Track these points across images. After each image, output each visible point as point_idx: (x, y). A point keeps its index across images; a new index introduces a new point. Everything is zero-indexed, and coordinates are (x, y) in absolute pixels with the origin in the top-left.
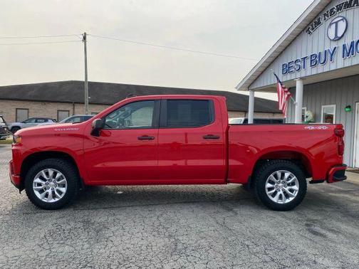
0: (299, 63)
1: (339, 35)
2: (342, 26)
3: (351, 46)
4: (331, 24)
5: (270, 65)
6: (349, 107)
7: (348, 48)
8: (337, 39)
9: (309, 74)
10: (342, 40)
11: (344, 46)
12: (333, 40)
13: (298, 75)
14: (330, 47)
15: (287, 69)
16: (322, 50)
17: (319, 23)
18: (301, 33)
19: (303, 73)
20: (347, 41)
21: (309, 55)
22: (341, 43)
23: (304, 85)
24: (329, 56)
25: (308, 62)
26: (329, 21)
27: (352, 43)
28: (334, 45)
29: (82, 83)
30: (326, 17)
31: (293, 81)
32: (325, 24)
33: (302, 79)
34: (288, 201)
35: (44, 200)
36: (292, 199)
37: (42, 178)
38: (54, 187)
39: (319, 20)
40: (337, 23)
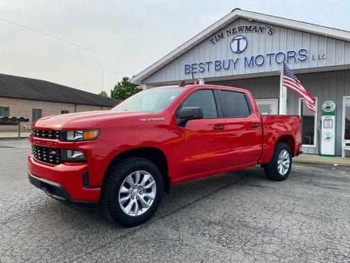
0: (203, 66)
1: (241, 49)
2: (243, 44)
3: (252, 59)
4: (233, 40)
7: (249, 59)
8: (239, 52)
9: (212, 76)
10: (243, 53)
11: (245, 59)
12: (236, 53)
13: (202, 76)
14: (233, 57)
15: (190, 69)
16: (225, 59)
17: (222, 37)
19: (207, 75)
20: (248, 55)
21: (213, 60)
22: (242, 56)
24: (232, 64)
25: (212, 66)
26: (232, 37)
30: (229, 34)
34: (285, 172)
35: (131, 215)
36: (287, 170)
37: (127, 186)
38: (139, 195)
39: (222, 34)
40: (239, 40)
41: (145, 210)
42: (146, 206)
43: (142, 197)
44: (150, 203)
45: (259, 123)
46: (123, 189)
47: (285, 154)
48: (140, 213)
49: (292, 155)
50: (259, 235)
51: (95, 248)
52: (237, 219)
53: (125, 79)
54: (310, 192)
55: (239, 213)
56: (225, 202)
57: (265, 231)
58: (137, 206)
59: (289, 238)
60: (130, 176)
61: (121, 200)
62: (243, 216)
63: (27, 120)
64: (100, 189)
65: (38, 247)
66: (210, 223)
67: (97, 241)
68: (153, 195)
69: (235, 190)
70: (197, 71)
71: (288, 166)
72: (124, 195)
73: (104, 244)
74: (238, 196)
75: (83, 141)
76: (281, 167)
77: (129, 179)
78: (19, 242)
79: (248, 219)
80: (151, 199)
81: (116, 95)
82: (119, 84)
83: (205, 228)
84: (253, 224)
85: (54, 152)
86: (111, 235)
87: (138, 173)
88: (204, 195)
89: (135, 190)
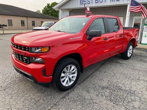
9: (94, 6)
15: (82, 2)
25: (94, 0)
34: (130, 55)
35: (66, 86)
36: (131, 54)
37: (64, 73)
38: (69, 76)
41: (72, 82)
42: (73, 80)
43: (71, 76)
44: (74, 79)
45: (122, 34)
46: (63, 75)
47: (131, 47)
48: (70, 84)
49: (133, 47)
50: (128, 95)
51: (51, 106)
52: (115, 85)
53: (48, 4)
54: (143, 67)
55: (115, 81)
56: (106, 74)
57: (131, 93)
58: (69, 81)
59: (143, 97)
60: (65, 68)
61: (62, 80)
62: (117, 83)
63: (6, 26)
64: (51, 77)
65: (24, 106)
66: (103, 88)
67: (52, 101)
68: (76, 75)
69: (109, 65)
70: (86, 3)
71: (131, 52)
72: (63, 77)
73: (55, 103)
74: (111, 70)
75: (41, 53)
76: (128, 54)
77: (65, 69)
78: (14, 103)
79: (120, 85)
80: (75, 77)
81: (45, 12)
82: (46, 7)
83: (102, 91)
84: (123, 88)
85: (26, 58)
86: (58, 96)
87: (69, 66)
88: (96, 69)
89: (68, 74)
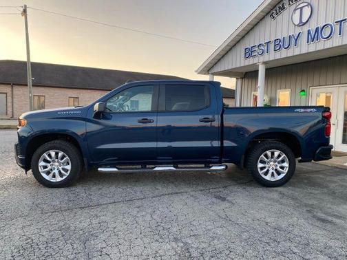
0: (262, 48)
1: (304, 20)
2: (307, 11)
3: (316, 31)
4: (295, 10)
5: (231, 49)
6: (304, 91)
7: (313, 33)
8: (302, 24)
9: (272, 58)
10: (307, 25)
11: (309, 32)
12: (298, 25)
13: (262, 59)
14: (294, 32)
15: (249, 53)
16: (285, 35)
17: (283, 8)
18: (264, 17)
19: (266, 58)
20: (312, 27)
21: (273, 39)
22: (306, 28)
23: (266, 69)
24: (293, 41)
25: (272, 46)
26: (294, 7)
27: (317, 29)
28: (298, 30)
29: (24, 64)
30: (291, 3)
31: (256, 65)
32: (289, 9)
33: (265, 63)
39: (283, 5)
40: (301, 8)
70: (256, 54)
